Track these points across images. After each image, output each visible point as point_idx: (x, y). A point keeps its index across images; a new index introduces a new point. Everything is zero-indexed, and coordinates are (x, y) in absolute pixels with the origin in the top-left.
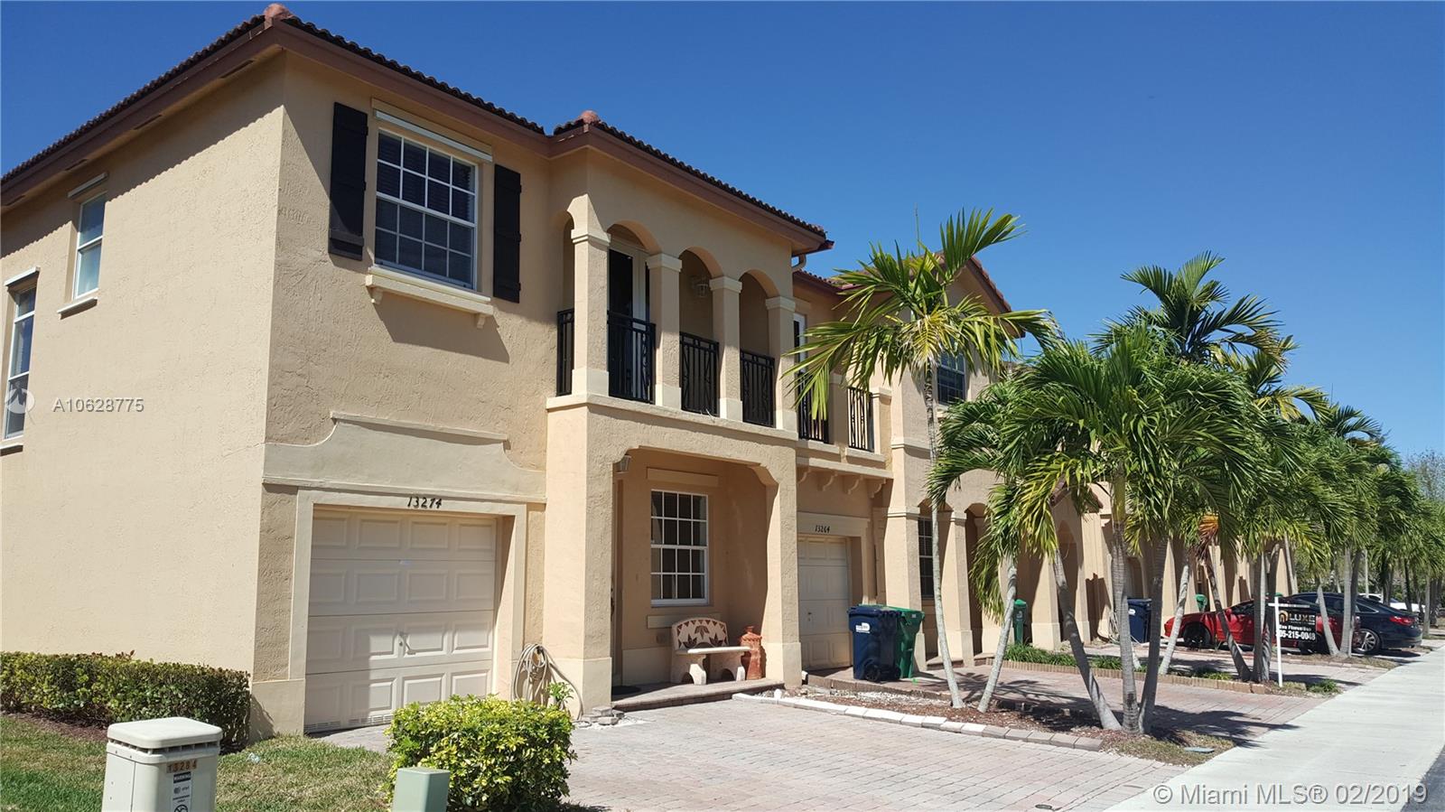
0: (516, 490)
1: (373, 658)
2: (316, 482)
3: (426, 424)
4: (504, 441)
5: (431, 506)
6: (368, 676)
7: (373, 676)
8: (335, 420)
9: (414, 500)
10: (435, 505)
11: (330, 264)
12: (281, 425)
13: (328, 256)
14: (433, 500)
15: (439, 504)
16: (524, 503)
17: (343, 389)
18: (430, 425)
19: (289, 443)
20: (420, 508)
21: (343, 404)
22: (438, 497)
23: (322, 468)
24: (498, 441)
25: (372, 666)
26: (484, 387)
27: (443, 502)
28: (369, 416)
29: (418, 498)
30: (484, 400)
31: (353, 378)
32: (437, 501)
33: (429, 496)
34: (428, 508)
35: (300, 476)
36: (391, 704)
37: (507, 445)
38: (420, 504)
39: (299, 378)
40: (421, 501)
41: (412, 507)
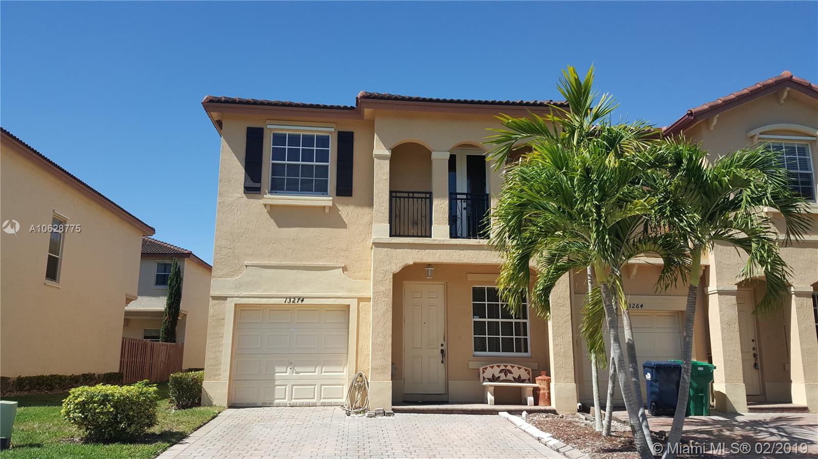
0: (351, 291)
1: (277, 374)
2: (236, 294)
3: (296, 263)
4: (343, 268)
5: (298, 302)
6: (274, 382)
7: (277, 383)
8: (246, 266)
9: (288, 300)
10: (300, 302)
11: (245, 198)
12: (220, 271)
13: (244, 195)
14: (299, 299)
15: (302, 301)
16: (355, 298)
17: (251, 252)
18: (298, 263)
19: (223, 278)
20: (291, 303)
21: (251, 259)
22: (302, 297)
23: (239, 288)
24: (339, 268)
25: (276, 378)
26: (330, 241)
27: (305, 300)
28: (263, 263)
29: (290, 299)
30: (330, 247)
31: (256, 246)
32: (301, 299)
33: (297, 297)
34: (296, 303)
35: (229, 292)
36: (285, 397)
37: (345, 269)
38: (292, 301)
39: (229, 250)
40: (292, 300)
41: (287, 303)
